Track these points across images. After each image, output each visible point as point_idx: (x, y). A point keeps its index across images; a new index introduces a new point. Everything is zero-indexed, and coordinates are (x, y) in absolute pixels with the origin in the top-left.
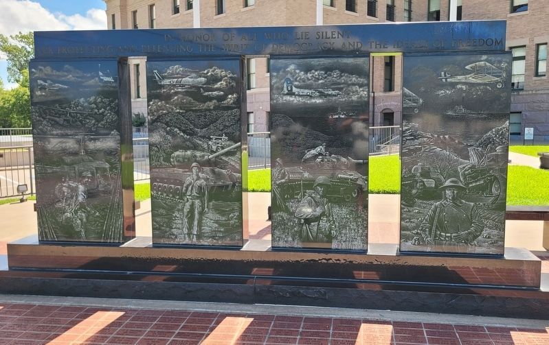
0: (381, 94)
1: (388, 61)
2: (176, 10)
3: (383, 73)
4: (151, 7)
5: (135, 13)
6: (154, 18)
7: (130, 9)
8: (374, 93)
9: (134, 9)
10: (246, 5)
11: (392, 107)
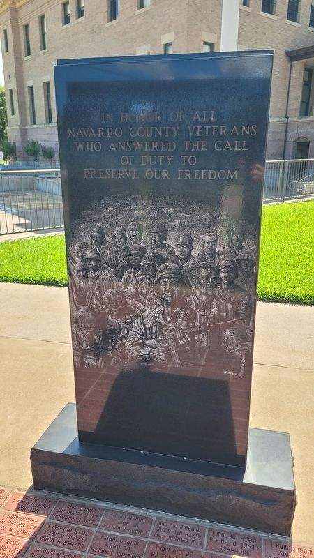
0: (297, 119)
1: (307, 80)
2: (67, 20)
3: (300, 94)
4: (42, 18)
5: (26, 27)
6: (46, 31)
7: (22, 23)
8: (287, 117)
9: (25, 23)
10: (141, 5)
11: (308, 136)
